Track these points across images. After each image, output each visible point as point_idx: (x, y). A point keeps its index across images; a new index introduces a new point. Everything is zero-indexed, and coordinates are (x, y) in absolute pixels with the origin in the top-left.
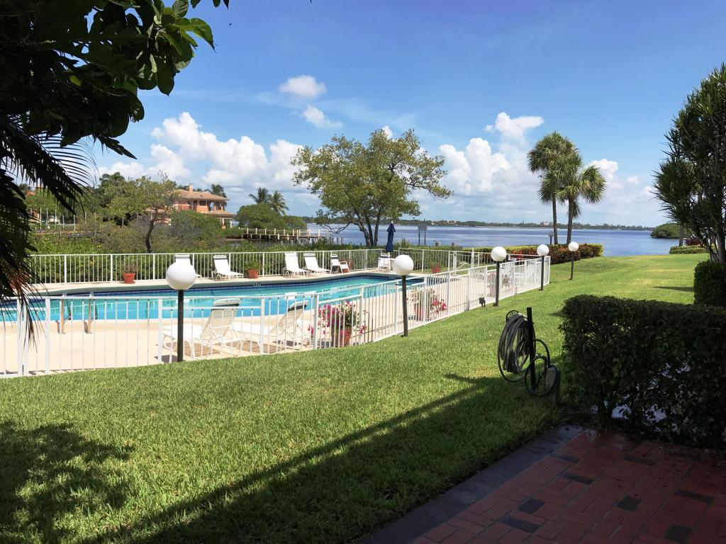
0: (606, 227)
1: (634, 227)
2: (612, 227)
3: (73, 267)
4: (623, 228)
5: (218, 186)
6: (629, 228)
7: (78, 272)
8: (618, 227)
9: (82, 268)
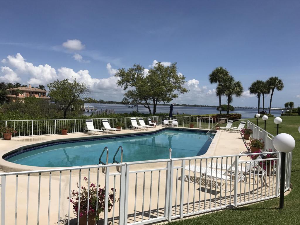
0: (195, 106)
1: (205, 106)
2: (198, 106)
3: (36, 126)
4: (202, 106)
5: (42, 86)
6: (204, 106)
7: (38, 129)
8: (200, 106)
9: (41, 127)
